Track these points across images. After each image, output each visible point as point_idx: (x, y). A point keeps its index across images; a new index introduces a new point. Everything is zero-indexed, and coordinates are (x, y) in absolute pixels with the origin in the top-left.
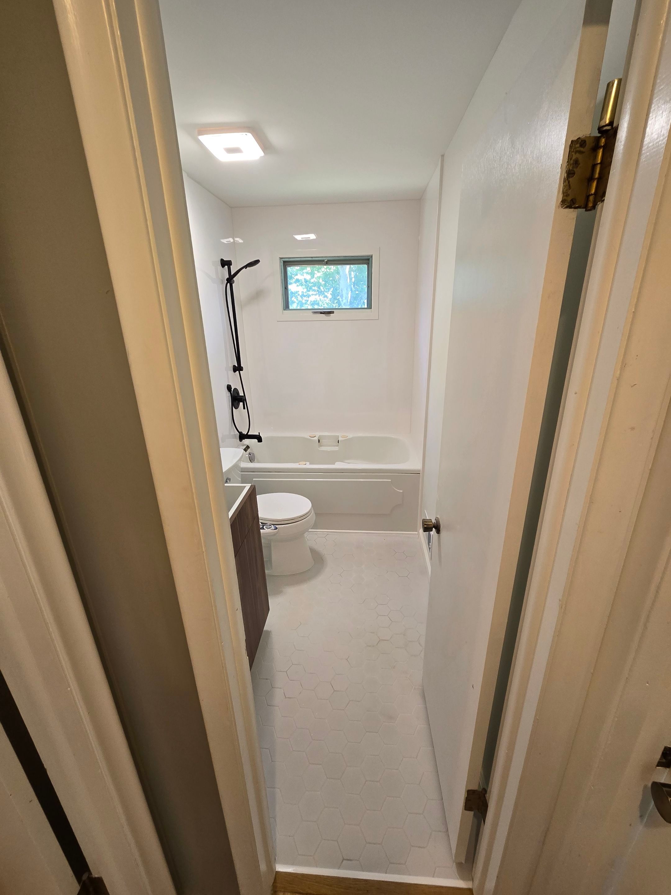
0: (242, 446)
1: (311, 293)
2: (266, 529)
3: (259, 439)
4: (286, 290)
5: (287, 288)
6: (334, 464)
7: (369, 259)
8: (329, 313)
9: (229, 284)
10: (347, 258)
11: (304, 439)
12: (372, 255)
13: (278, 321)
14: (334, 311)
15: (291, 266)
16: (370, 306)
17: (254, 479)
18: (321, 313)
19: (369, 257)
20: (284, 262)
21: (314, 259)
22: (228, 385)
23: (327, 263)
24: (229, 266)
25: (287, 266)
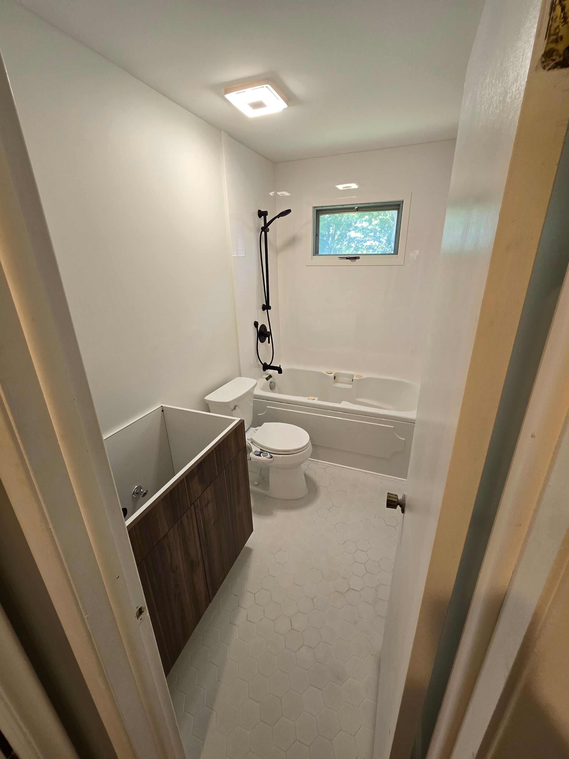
0: (265, 375)
1: (367, 239)
2: (262, 457)
3: (280, 371)
4: (317, 237)
5: (318, 235)
6: (340, 403)
7: (400, 205)
8: (354, 258)
9: (263, 233)
10: (378, 204)
11: (321, 374)
12: (404, 200)
13: (307, 266)
14: (359, 257)
15: (323, 214)
16: (396, 252)
17: (267, 407)
18: (347, 258)
19: (400, 203)
20: (317, 211)
21: (345, 207)
22: (255, 321)
23: (357, 210)
24: (265, 216)
25: (319, 214)
